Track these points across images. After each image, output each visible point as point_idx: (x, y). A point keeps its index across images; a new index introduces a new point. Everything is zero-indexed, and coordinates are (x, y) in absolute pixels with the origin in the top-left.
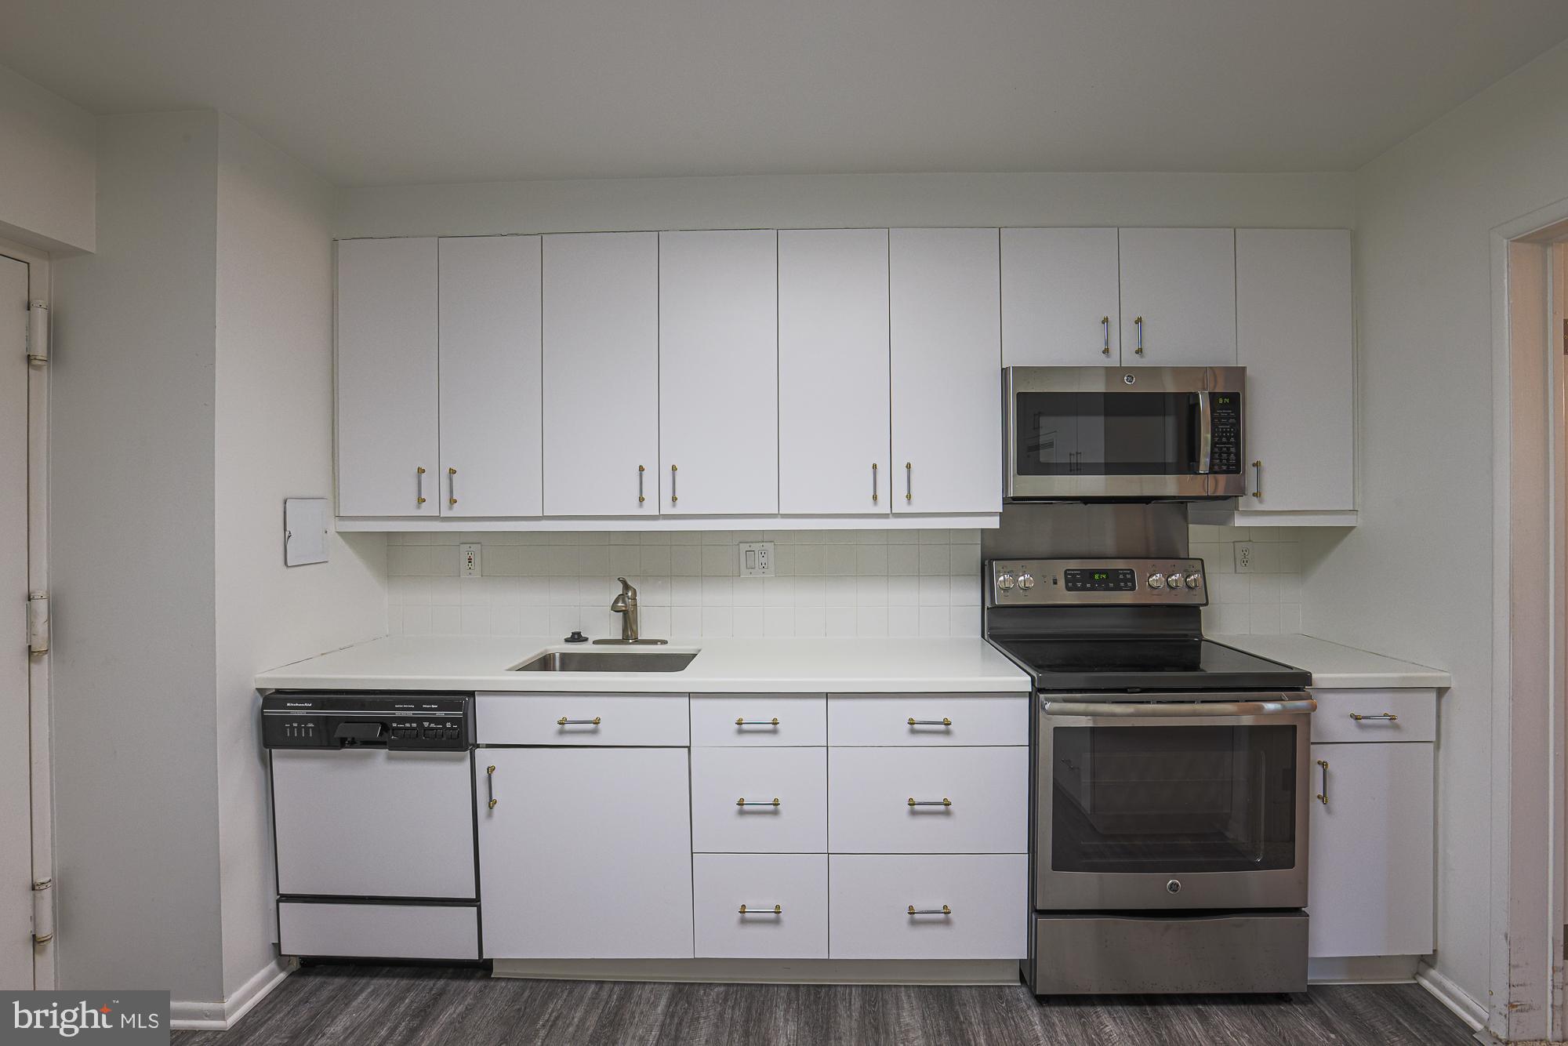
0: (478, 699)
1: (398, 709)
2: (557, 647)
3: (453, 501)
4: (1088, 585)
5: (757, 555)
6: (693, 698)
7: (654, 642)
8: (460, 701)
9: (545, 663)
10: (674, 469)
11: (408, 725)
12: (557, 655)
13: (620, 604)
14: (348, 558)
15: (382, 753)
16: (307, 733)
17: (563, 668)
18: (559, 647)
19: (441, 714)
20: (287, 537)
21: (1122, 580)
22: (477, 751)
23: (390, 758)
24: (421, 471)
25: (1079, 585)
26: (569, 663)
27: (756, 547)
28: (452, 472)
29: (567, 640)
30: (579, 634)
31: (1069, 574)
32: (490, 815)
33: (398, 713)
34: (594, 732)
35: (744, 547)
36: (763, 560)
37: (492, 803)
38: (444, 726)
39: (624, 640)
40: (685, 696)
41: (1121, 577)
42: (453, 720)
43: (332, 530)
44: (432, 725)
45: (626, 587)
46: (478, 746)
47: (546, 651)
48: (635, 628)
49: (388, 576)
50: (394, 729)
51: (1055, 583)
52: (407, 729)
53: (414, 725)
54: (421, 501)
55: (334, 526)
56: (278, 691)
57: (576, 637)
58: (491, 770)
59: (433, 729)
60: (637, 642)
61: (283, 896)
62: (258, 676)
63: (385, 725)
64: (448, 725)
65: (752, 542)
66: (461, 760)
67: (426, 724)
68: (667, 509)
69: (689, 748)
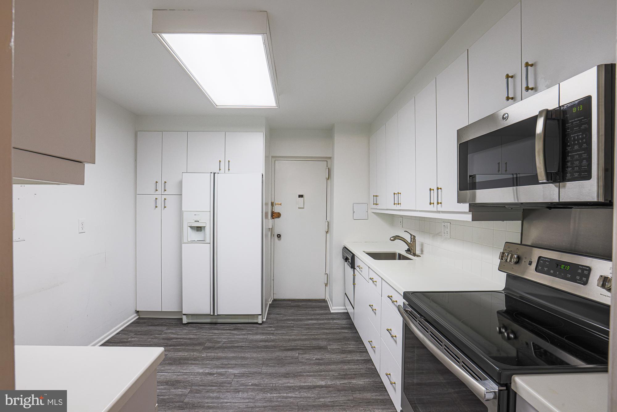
4: (552, 272)
19: (350, 258)
20: (354, 212)
21: (579, 274)
25: (546, 269)
27: (446, 224)
31: (542, 260)
35: (443, 224)
36: (447, 230)
37: (354, 284)
41: (580, 271)
46: (355, 269)
48: (413, 249)
49: (392, 225)
51: (530, 264)
55: (370, 211)
58: (354, 275)
61: (346, 293)
62: (344, 243)
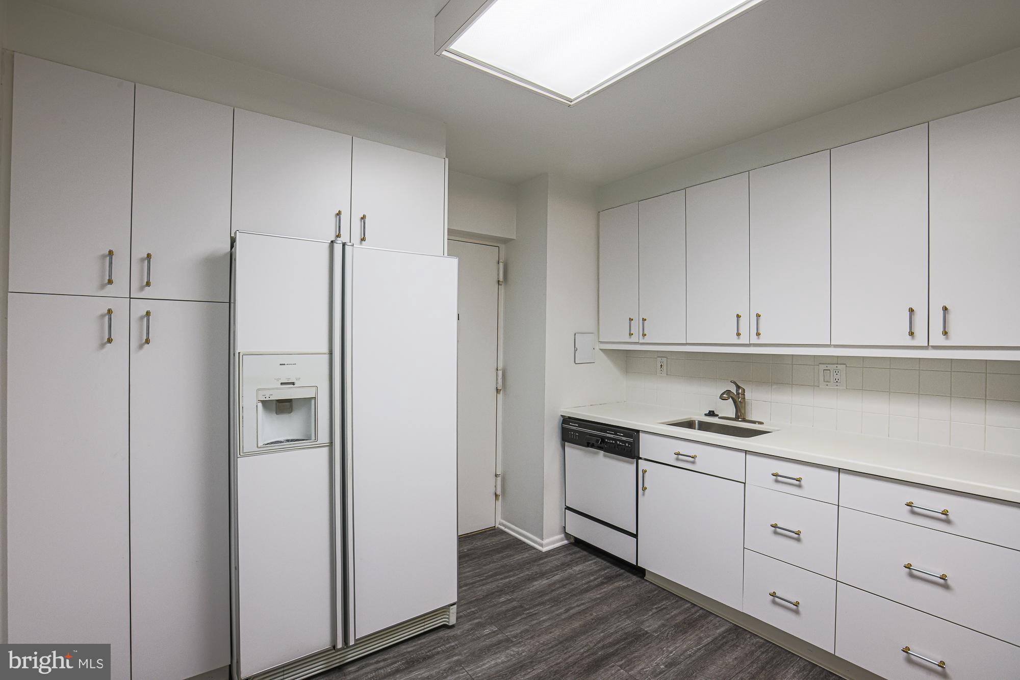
0: (641, 434)
1: (618, 435)
2: (697, 417)
3: (644, 335)
5: (832, 373)
6: (748, 454)
7: (754, 422)
8: (634, 434)
9: (689, 424)
10: (758, 316)
11: (611, 441)
12: (697, 422)
13: (724, 396)
14: (606, 362)
15: (602, 452)
16: (576, 437)
17: (700, 429)
18: (699, 416)
19: (624, 439)
20: (576, 350)
22: (640, 461)
23: (605, 456)
24: (631, 320)
26: (704, 426)
27: (830, 367)
28: (644, 320)
29: (706, 415)
30: (713, 412)
32: (644, 494)
33: (608, 435)
34: (693, 463)
35: (823, 367)
36: (837, 377)
37: (644, 489)
38: (625, 445)
39: (736, 419)
40: (743, 452)
42: (629, 443)
43: (597, 348)
44: (621, 443)
45: (738, 387)
46: (641, 458)
47: (691, 418)
48: (743, 411)
49: (627, 372)
50: (607, 442)
52: (611, 443)
53: (614, 442)
54: (631, 334)
55: (598, 346)
56: (570, 418)
57: (712, 413)
58: (644, 472)
59: (620, 445)
60: (744, 420)
61: (567, 507)
62: (562, 410)
63: (603, 439)
64: (627, 445)
65: (829, 364)
66: (632, 463)
67: (618, 442)
68: (754, 340)
69: (745, 483)
